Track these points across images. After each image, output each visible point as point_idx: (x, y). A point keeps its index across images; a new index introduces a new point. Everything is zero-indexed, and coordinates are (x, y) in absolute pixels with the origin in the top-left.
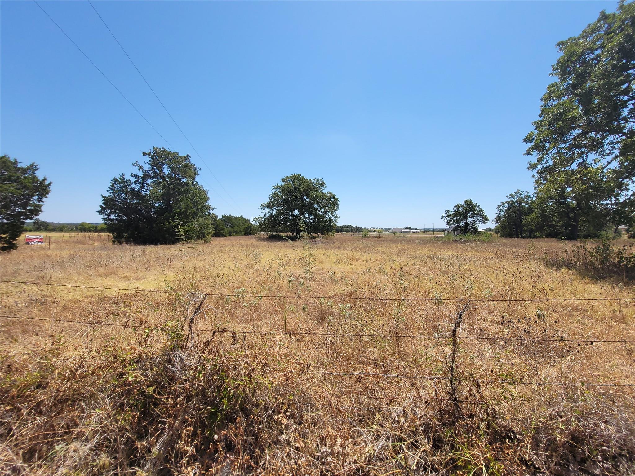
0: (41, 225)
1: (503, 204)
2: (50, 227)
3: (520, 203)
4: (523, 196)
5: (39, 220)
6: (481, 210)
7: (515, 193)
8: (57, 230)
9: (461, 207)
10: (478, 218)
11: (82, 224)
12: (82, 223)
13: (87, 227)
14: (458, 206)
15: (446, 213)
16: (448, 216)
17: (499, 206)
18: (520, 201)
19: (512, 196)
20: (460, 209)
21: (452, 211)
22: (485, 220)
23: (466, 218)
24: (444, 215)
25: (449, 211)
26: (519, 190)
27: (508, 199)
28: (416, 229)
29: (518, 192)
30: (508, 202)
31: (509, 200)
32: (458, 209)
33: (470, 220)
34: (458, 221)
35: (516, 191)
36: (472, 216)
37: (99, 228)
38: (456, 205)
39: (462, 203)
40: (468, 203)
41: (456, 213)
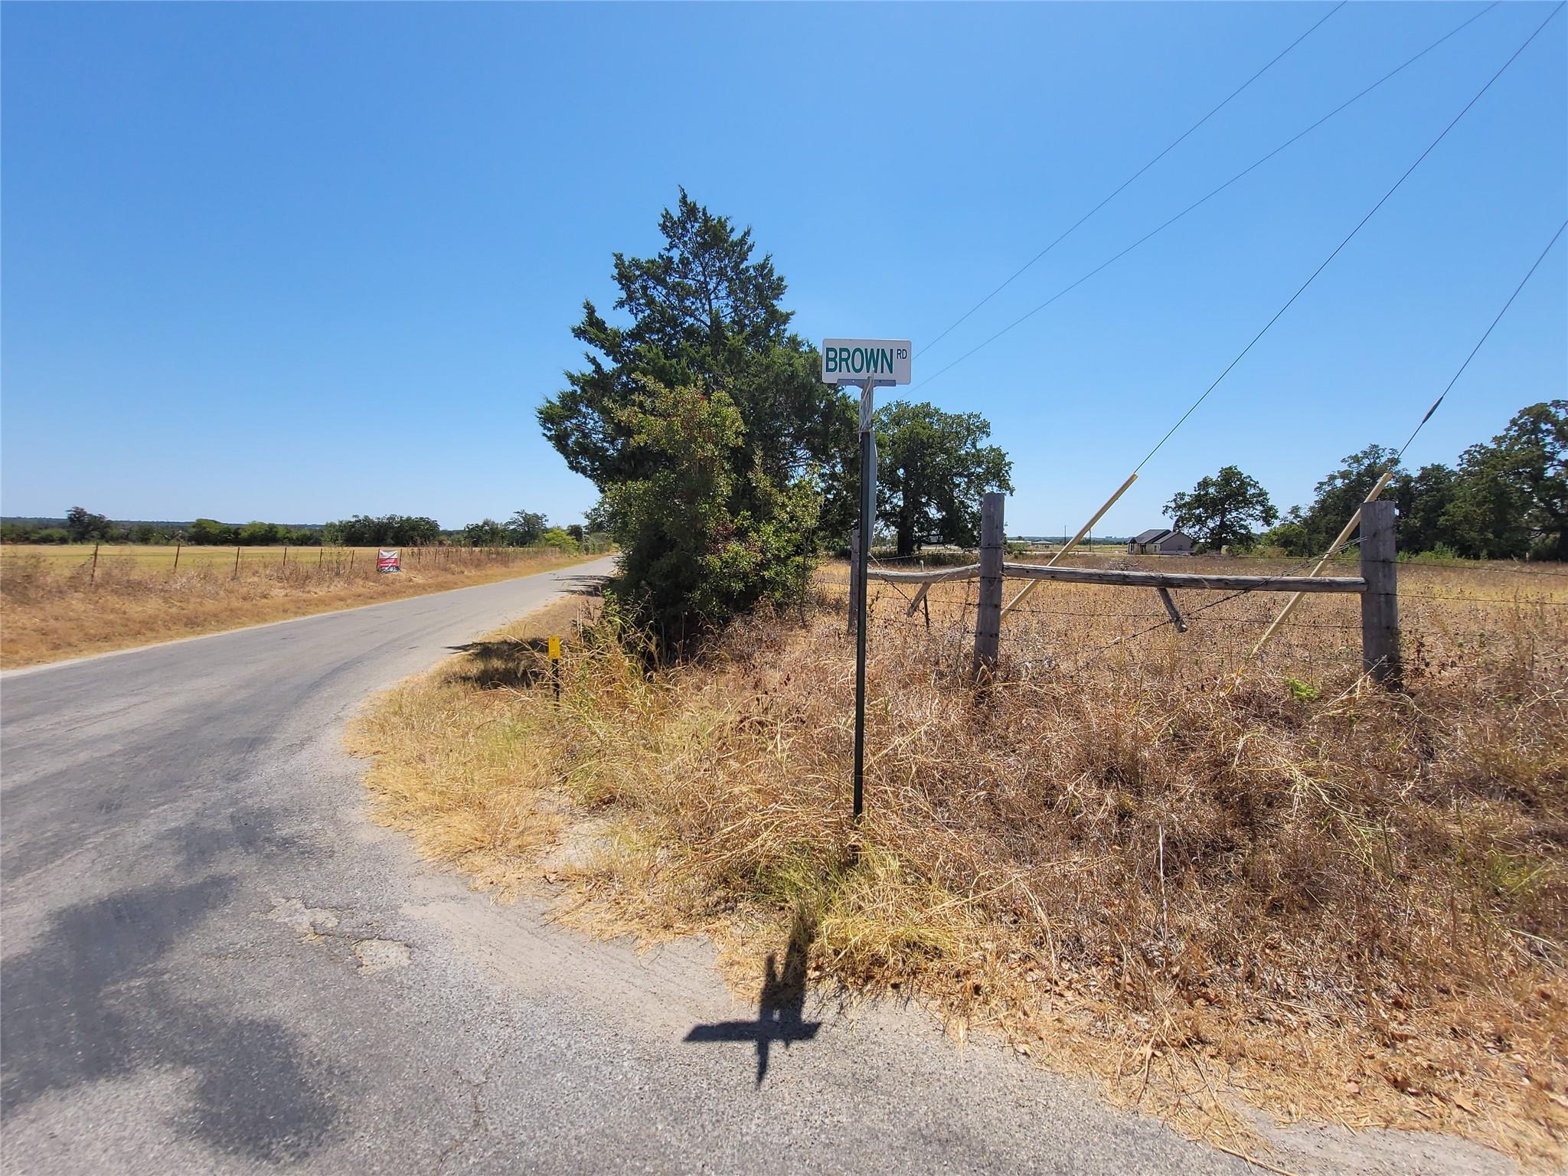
0: (89, 524)
1: (1332, 478)
2: (115, 532)
3: (1376, 475)
4: (1384, 460)
5: (85, 513)
6: (1262, 494)
7: (1365, 453)
8: (134, 538)
9: (1212, 484)
10: (1251, 511)
11: (199, 524)
12: (198, 520)
13: (214, 531)
14: (1204, 484)
15: (1175, 500)
17: (1322, 484)
18: (1376, 472)
19: (1356, 459)
20: (1211, 490)
21: (1190, 490)
22: (1269, 516)
23: (1223, 512)
24: (1169, 504)
25: (1184, 494)
26: (1376, 446)
27: (1344, 467)
29: (1372, 452)
30: (1344, 475)
31: (1346, 469)
32: (1205, 489)
35: (1366, 448)
36: (1236, 509)
37: (244, 534)
38: (1201, 480)
39: (1215, 476)
40: (1229, 475)
41: (1199, 500)
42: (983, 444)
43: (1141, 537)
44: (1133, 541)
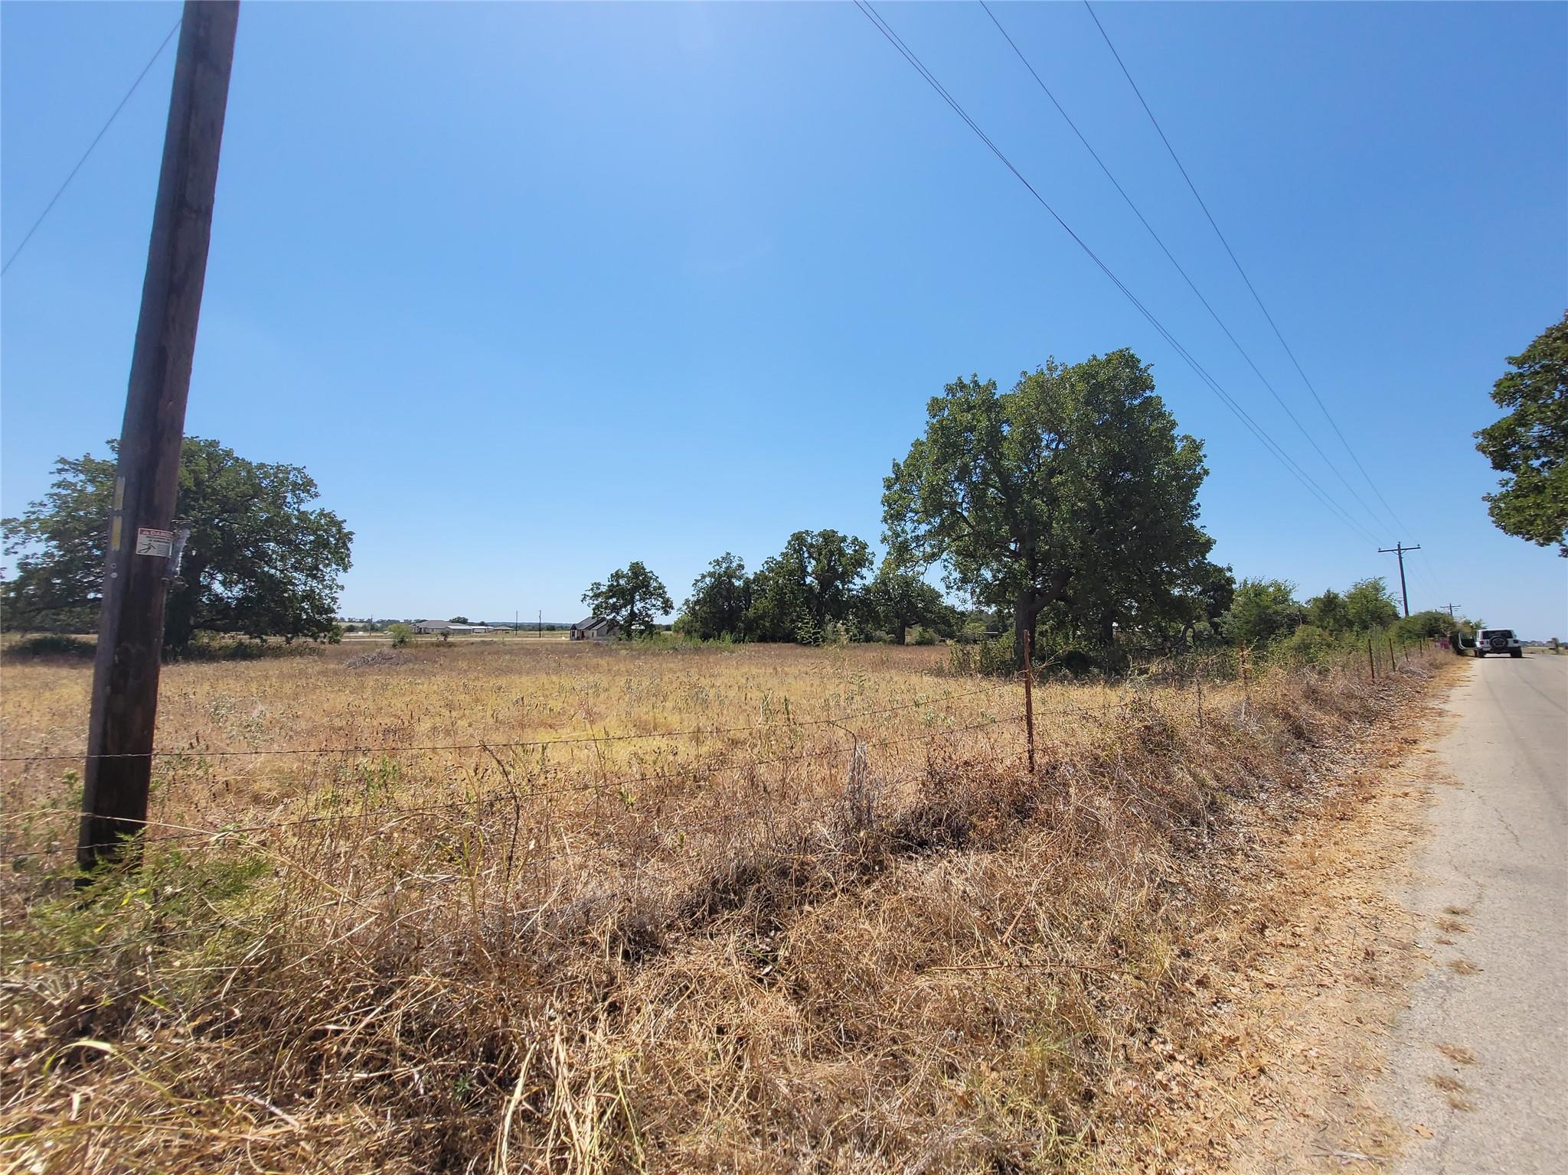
1: (704, 577)
3: (730, 577)
4: (734, 565)
6: (661, 587)
7: (723, 558)
9: (623, 577)
10: (654, 602)
14: (617, 576)
15: (592, 589)
16: (596, 596)
17: (697, 581)
18: (730, 574)
19: (717, 562)
20: (622, 582)
21: (605, 583)
22: (667, 607)
23: (632, 602)
24: (587, 593)
25: (599, 584)
26: (729, 554)
28: (482, 624)
29: (727, 558)
30: (711, 575)
31: (712, 570)
32: (617, 581)
33: (638, 605)
34: (615, 609)
35: (724, 555)
36: (642, 599)
38: (614, 572)
39: (626, 569)
40: (637, 570)
41: (613, 591)
42: (310, 506)
43: (581, 624)
44: (574, 627)
